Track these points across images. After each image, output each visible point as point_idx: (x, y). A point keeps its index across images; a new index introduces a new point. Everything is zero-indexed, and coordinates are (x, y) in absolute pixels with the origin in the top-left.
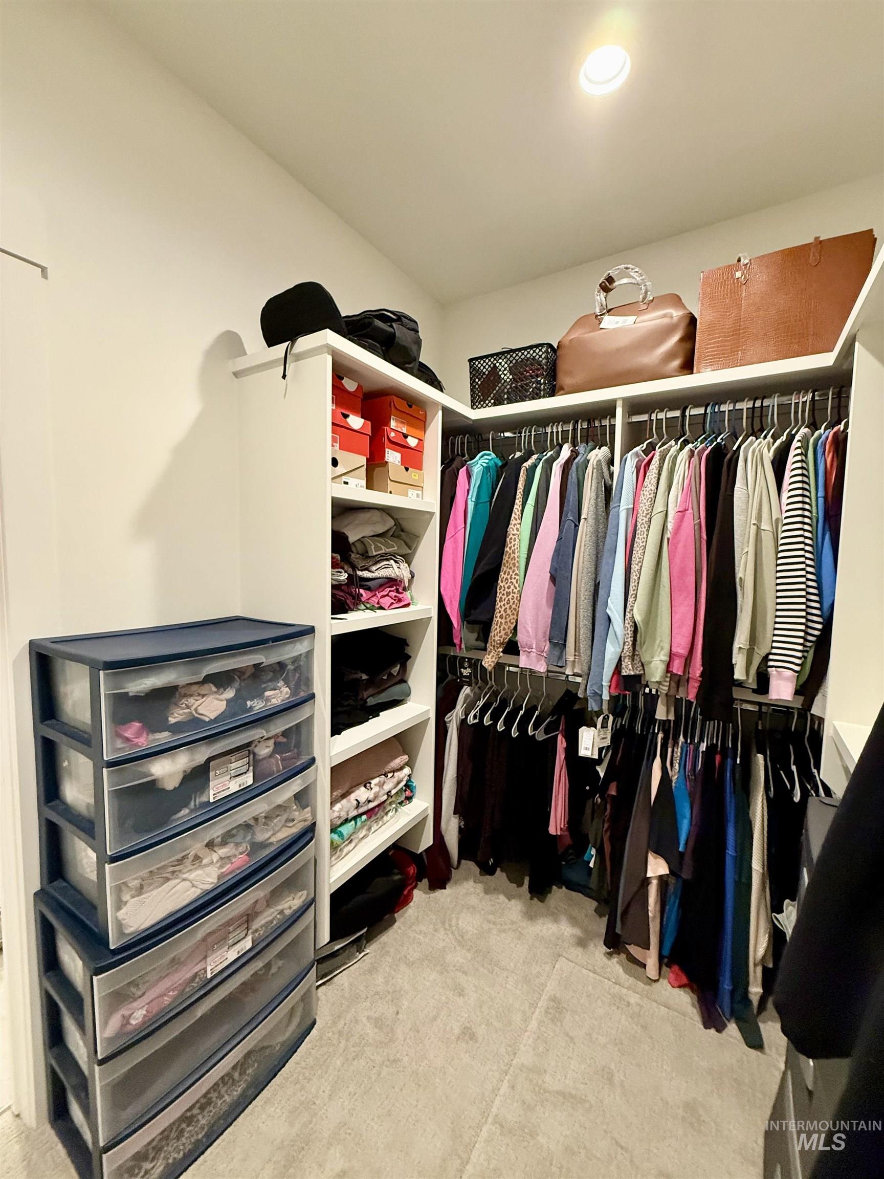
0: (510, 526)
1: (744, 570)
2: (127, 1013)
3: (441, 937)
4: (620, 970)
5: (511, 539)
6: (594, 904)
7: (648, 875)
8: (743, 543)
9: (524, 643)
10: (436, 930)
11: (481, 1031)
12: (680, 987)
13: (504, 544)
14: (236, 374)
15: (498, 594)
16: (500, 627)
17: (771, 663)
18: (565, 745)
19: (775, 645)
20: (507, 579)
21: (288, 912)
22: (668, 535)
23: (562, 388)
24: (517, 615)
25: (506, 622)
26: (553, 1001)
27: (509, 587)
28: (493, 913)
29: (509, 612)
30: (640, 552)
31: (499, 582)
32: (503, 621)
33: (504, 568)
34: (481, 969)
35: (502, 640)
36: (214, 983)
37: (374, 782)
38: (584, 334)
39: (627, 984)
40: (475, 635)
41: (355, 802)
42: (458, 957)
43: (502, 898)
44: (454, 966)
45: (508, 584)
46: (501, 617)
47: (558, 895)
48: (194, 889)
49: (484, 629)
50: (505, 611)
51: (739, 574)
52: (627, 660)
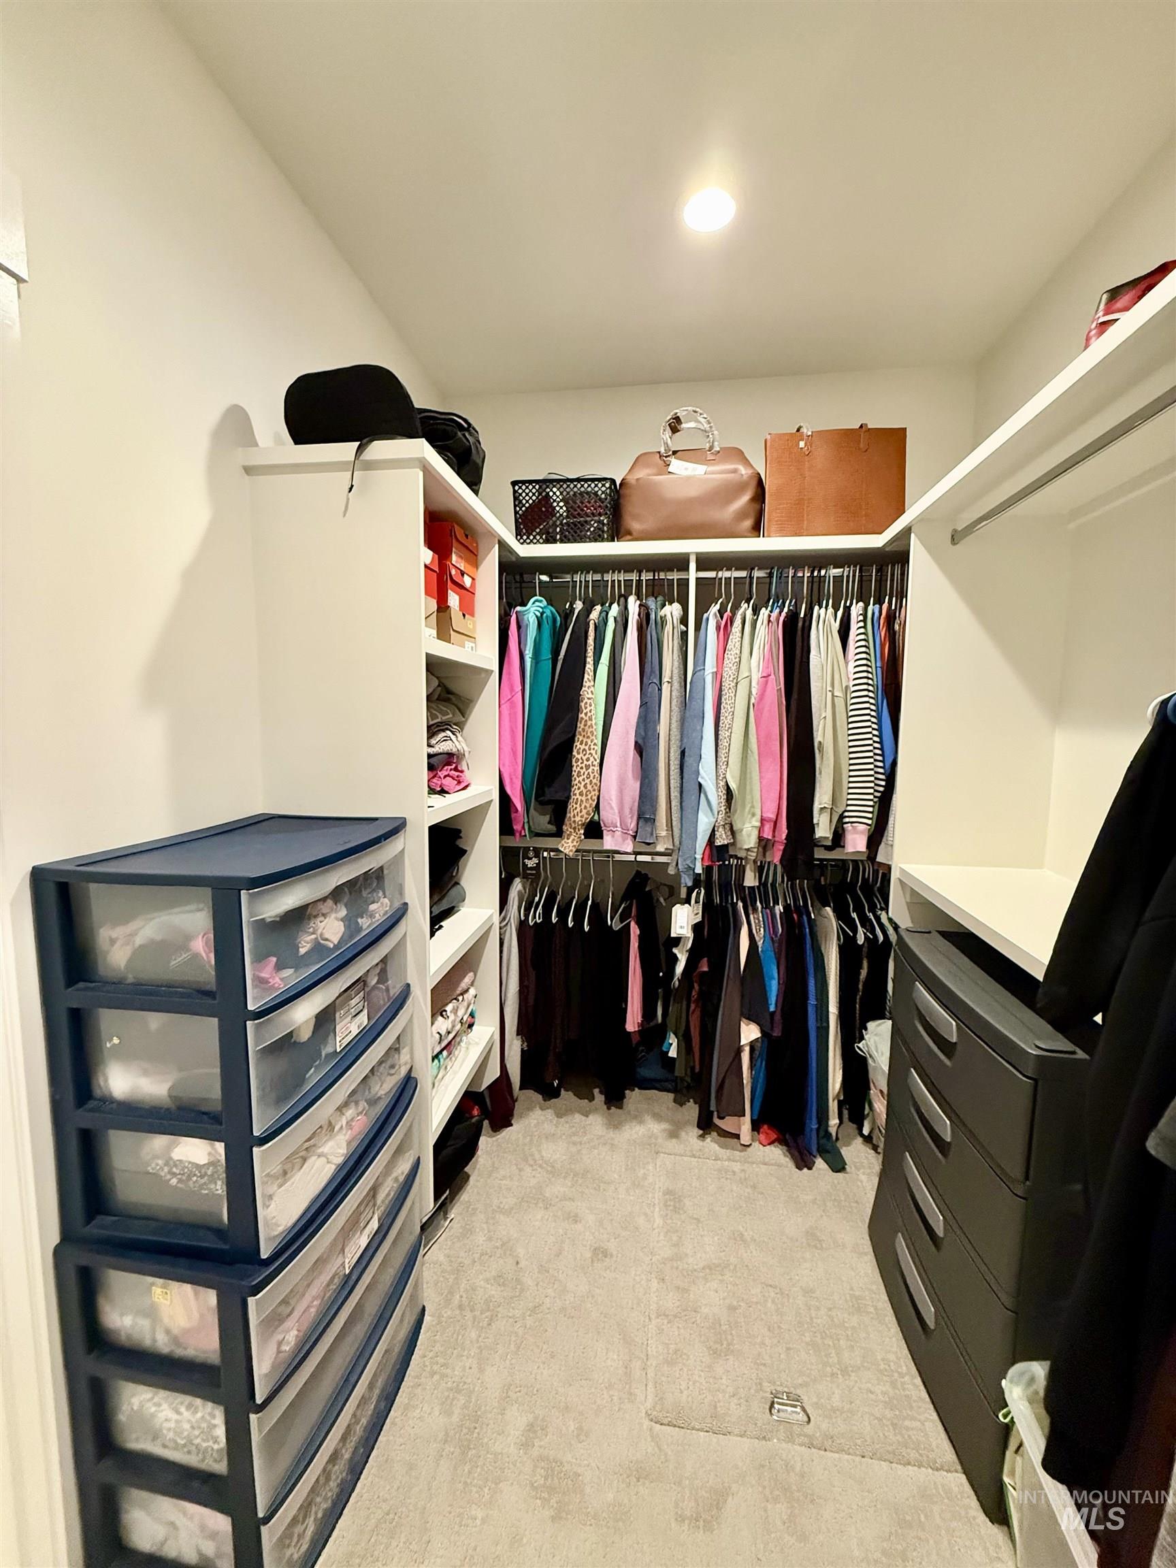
0: (583, 689)
1: (822, 732)
2: (280, 1337)
3: (529, 1175)
4: (716, 1147)
5: (586, 703)
6: (671, 1096)
7: (742, 1044)
8: (820, 709)
9: (610, 822)
10: (520, 1170)
11: (612, 1246)
12: (769, 1144)
13: (577, 710)
14: (248, 470)
15: (574, 768)
16: (580, 805)
17: (847, 820)
18: (638, 932)
19: (849, 802)
20: (584, 750)
21: (401, 1179)
22: (753, 701)
23: (629, 533)
24: (599, 791)
25: (587, 799)
26: (667, 1194)
27: (588, 760)
28: (574, 1134)
29: (589, 787)
30: (729, 718)
31: (575, 753)
32: (584, 798)
33: (579, 737)
34: (587, 1191)
35: (584, 820)
36: (354, 1277)
37: (449, 1008)
38: (649, 475)
39: (725, 1157)
40: (547, 818)
41: (438, 1036)
42: (558, 1188)
43: (578, 1117)
44: (557, 1197)
45: (587, 756)
46: (581, 794)
47: (634, 1097)
48: (329, 1165)
49: (559, 812)
50: (585, 786)
51: (818, 737)
52: (721, 829)
